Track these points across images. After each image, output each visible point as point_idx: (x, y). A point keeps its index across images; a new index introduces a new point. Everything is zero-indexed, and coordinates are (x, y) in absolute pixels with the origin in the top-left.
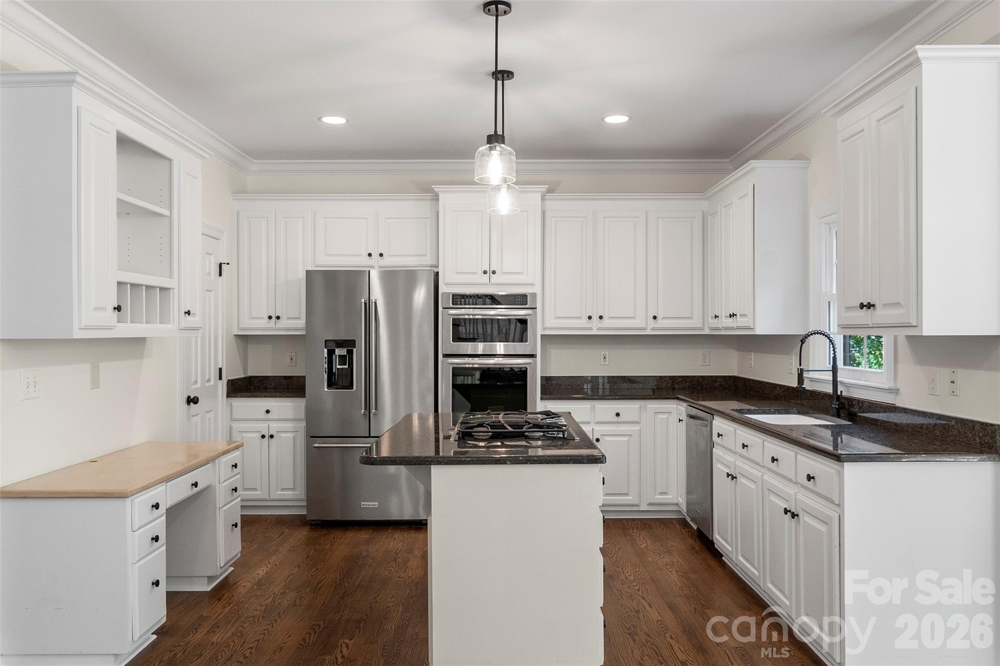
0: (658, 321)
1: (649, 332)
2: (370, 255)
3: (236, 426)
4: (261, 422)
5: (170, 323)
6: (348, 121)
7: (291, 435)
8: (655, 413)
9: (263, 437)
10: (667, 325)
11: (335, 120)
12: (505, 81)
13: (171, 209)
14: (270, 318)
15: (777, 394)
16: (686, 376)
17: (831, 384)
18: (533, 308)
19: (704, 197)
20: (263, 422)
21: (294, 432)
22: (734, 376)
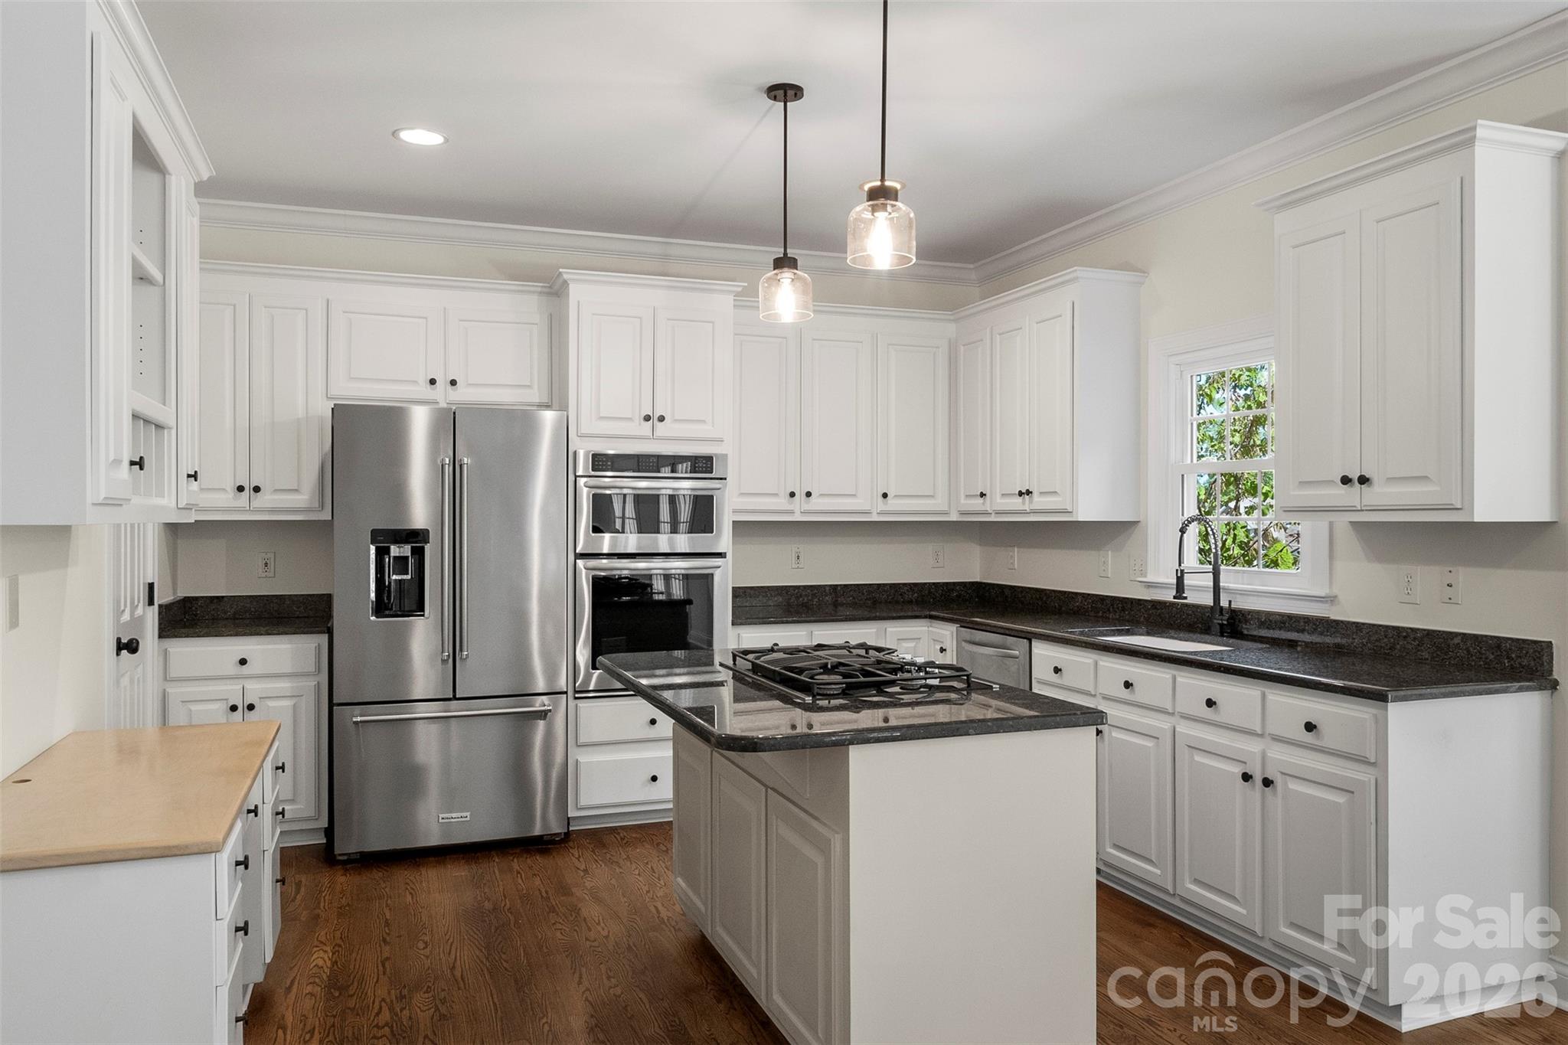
0: (889, 502)
1: (875, 518)
2: (433, 382)
3: (173, 690)
4: (228, 681)
5: (164, 497)
6: (446, 140)
7: (287, 703)
8: (899, 639)
9: (234, 708)
10: (900, 508)
11: (421, 137)
12: (788, 103)
13: (164, 268)
14: (241, 489)
15: (1078, 607)
16: (913, 584)
17: (1210, 592)
18: (721, 479)
19: (952, 318)
20: (232, 681)
21: (294, 696)
22: (977, 582)
